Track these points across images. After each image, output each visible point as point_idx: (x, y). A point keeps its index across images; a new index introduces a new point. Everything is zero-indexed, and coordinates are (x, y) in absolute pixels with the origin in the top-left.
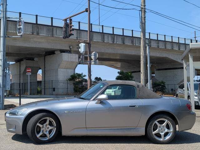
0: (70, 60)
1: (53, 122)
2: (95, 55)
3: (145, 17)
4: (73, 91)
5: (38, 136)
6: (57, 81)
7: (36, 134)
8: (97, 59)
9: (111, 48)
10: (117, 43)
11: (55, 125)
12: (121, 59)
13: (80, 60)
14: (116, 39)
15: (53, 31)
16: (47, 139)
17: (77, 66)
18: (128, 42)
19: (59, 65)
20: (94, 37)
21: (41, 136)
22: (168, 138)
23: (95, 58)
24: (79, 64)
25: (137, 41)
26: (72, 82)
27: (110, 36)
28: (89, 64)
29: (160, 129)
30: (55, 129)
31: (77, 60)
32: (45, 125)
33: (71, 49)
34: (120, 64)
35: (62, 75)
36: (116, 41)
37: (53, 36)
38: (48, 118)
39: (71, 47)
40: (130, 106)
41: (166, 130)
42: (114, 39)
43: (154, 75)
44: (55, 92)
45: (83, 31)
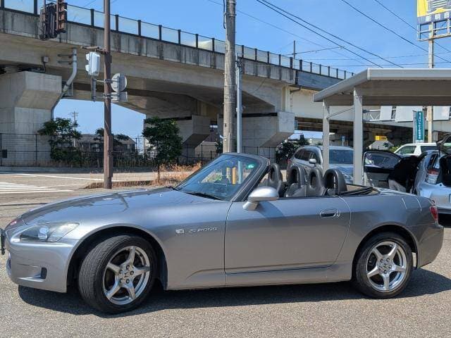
0: (42, 88)
1: (141, 258)
2: (120, 80)
3: (234, 4)
4: (49, 158)
5: (109, 295)
6: (13, 135)
7: (105, 290)
8: (124, 91)
9: (135, 67)
10: (148, 56)
11: (148, 264)
12: (149, 91)
13: (64, 90)
14: (145, 46)
15: (4, 20)
16: (131, 300)
17: (57, 102)
18: (170, 56)
19: (17, 99)
20: (98, 39)
21: (116, 295)
22: (396, 283)
23: (120, 87)
24: (64, 97)
25: (188, 55)
26: (47, 137)
27: (132, 39)
28: (106, 100)
29: (382, 264)
30: (148, 273)
31: (59, 90)
32: (124, 264)
33: (44, 63)
34: (146, 101)
35: (25, 121)
36: (145, 52)
37: (4, 32)
38: (132, 247)
39: (46, 60)
40: (323, 215)
41: (394, 268)
42: (140, 47)
43: (214, 126)
44: (7, 159)
45: (75, 25)
